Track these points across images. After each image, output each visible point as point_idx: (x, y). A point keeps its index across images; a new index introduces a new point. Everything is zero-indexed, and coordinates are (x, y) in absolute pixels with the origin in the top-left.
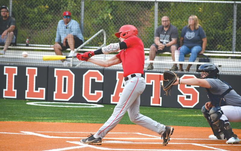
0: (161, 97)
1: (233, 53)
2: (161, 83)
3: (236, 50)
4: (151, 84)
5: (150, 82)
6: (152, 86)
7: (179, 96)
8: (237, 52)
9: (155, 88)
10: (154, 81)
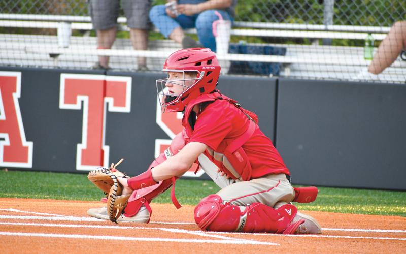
0: (106, 144)
1: (327, 30)
2: (107, 104)
3: (334, 21)
4: (77, 107)
5: (74, 102)
6: (80, 112)
7: (159, 143)
8: (337, 27)
9: (89, 118)
10: (86, 99)
